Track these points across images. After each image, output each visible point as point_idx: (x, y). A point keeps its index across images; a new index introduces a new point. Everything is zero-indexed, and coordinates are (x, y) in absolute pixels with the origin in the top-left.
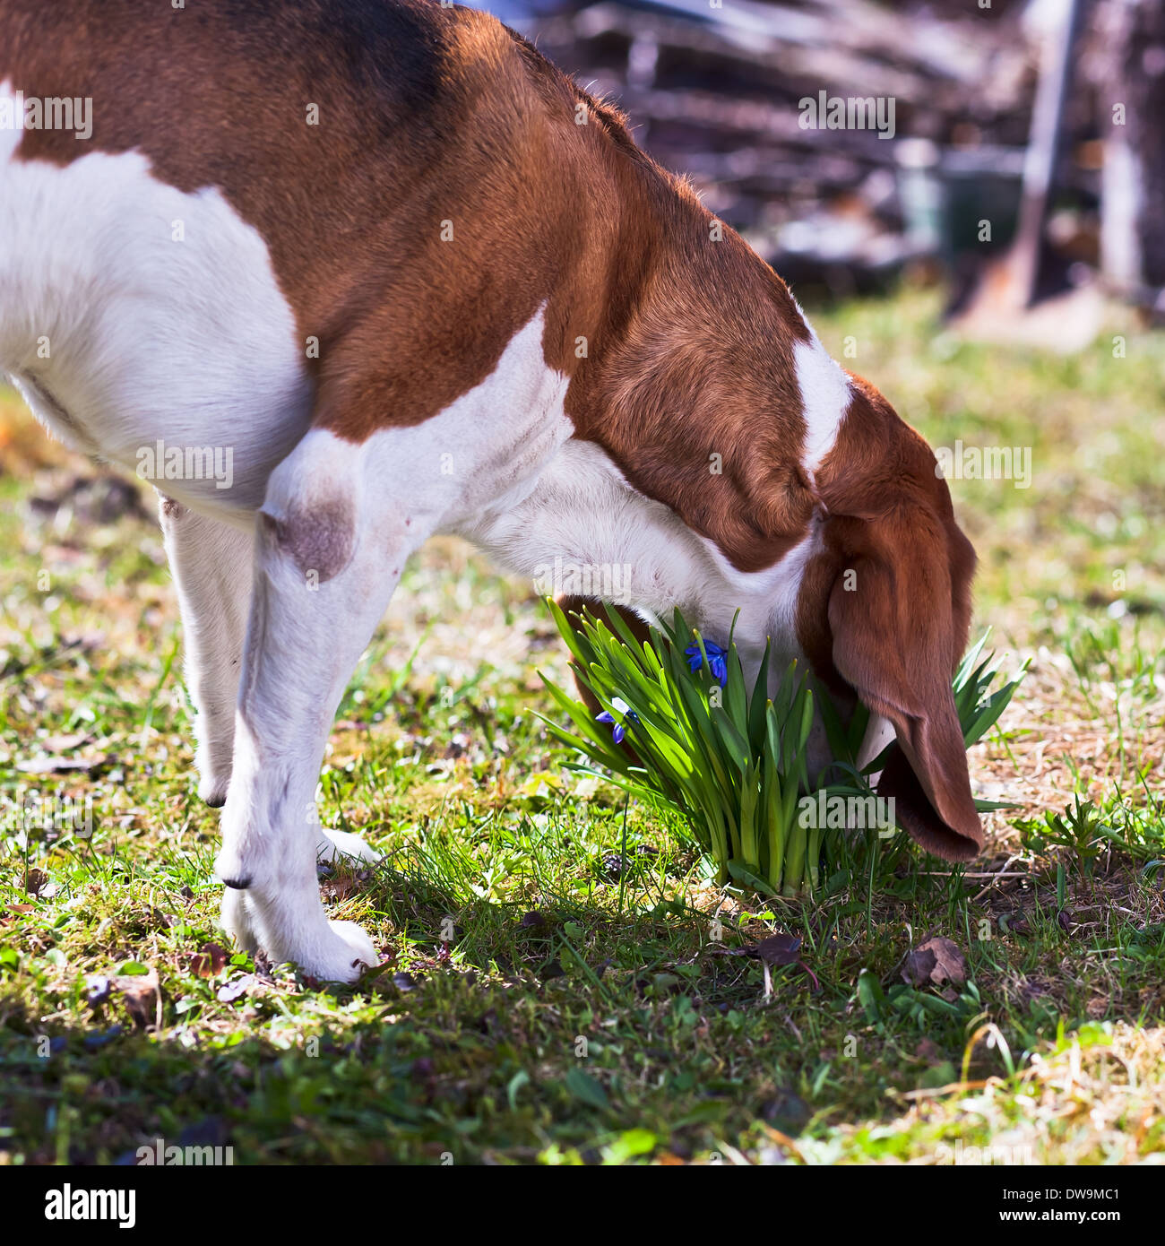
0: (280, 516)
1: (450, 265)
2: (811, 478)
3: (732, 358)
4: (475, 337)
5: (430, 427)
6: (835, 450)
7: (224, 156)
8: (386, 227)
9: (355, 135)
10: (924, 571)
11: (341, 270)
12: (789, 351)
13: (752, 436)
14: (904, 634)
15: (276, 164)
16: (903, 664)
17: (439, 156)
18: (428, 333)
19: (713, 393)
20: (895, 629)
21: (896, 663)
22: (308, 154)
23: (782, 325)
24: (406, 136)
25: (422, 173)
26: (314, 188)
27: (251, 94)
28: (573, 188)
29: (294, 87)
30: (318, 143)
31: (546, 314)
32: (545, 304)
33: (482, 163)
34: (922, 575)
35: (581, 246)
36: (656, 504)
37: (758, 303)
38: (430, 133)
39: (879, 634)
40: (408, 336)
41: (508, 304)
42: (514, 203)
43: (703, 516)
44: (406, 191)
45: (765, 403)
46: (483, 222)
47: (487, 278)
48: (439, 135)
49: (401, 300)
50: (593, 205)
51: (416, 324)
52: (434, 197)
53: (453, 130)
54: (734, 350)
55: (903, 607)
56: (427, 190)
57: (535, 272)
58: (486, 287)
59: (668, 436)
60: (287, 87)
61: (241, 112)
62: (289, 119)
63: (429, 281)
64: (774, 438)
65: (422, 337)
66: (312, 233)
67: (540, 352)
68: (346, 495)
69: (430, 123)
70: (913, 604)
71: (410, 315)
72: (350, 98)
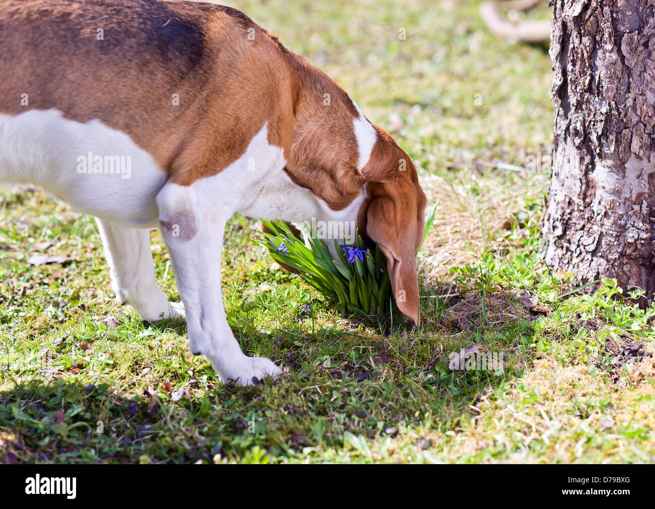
0: (166, 219)
1: (219, 117)
2: (360, 172)
3: (331, 131)
4: (235, 143)
5: (220, 176)
6: (370, 161)
7: (99, 107)
8: (189, 112)
9: (168, 83)
10: (408, 204)
11: (172, 133)
12: (351, 123)
13: (338, 160)
14: (399, 226)
15: (127, 105)
16: (398, 237)
17: (207, 80)
18: (216, 146)
19: (324, 145)
20: (395, 223)
21: (395, 237)
22: (143, 97)
23: (348, 113)
24: (191, 76)
25: (201, 88)
26: (149, 110)
27: (111, 81)
28: (271, 74)
29: (134, 72)
30: (149, 91)
31: (268, 126)
32: (266, 123)
33: (226, 77)
34: (407, 205)
35: (278, 96)
36: (304, 189)
37: (338, 106)
38: (202, 72)
39: (390, 224)
40: (208, 150)
41: (249, 127)
42: (242, 88)
43: (321, 190)
44: (195, 96)
45: (344, 146)
46: (231, 98)
47: (237, 118)
48: (205, 72)
49: (203, 135)
50: (281, 77)
51: (210, 143)
52: (208, 96)
53: (211, 69)
54: (332, 127)
55: (399, 216)
56: (204, 94)
57: (260, 111)
58: (238, 123)
59: (308, 163)
60: (129, 74)
61: (106, 89)
62: (132, 87)
63: (212, 126)
64: (348, 160)
65: (214, 149)
66: (152, 126)
67: (267, 142)
68: (188, 207)
69: (201, 68)
70: (403, 215)
71: (208, 140)
72: (163, 69)
